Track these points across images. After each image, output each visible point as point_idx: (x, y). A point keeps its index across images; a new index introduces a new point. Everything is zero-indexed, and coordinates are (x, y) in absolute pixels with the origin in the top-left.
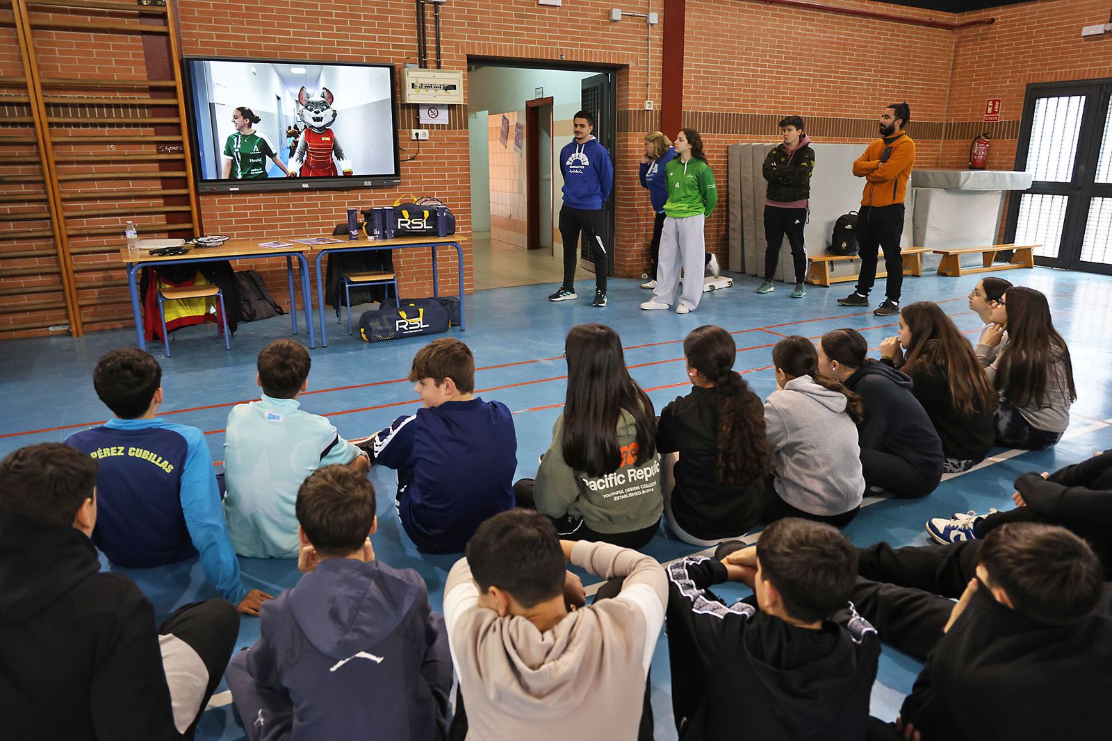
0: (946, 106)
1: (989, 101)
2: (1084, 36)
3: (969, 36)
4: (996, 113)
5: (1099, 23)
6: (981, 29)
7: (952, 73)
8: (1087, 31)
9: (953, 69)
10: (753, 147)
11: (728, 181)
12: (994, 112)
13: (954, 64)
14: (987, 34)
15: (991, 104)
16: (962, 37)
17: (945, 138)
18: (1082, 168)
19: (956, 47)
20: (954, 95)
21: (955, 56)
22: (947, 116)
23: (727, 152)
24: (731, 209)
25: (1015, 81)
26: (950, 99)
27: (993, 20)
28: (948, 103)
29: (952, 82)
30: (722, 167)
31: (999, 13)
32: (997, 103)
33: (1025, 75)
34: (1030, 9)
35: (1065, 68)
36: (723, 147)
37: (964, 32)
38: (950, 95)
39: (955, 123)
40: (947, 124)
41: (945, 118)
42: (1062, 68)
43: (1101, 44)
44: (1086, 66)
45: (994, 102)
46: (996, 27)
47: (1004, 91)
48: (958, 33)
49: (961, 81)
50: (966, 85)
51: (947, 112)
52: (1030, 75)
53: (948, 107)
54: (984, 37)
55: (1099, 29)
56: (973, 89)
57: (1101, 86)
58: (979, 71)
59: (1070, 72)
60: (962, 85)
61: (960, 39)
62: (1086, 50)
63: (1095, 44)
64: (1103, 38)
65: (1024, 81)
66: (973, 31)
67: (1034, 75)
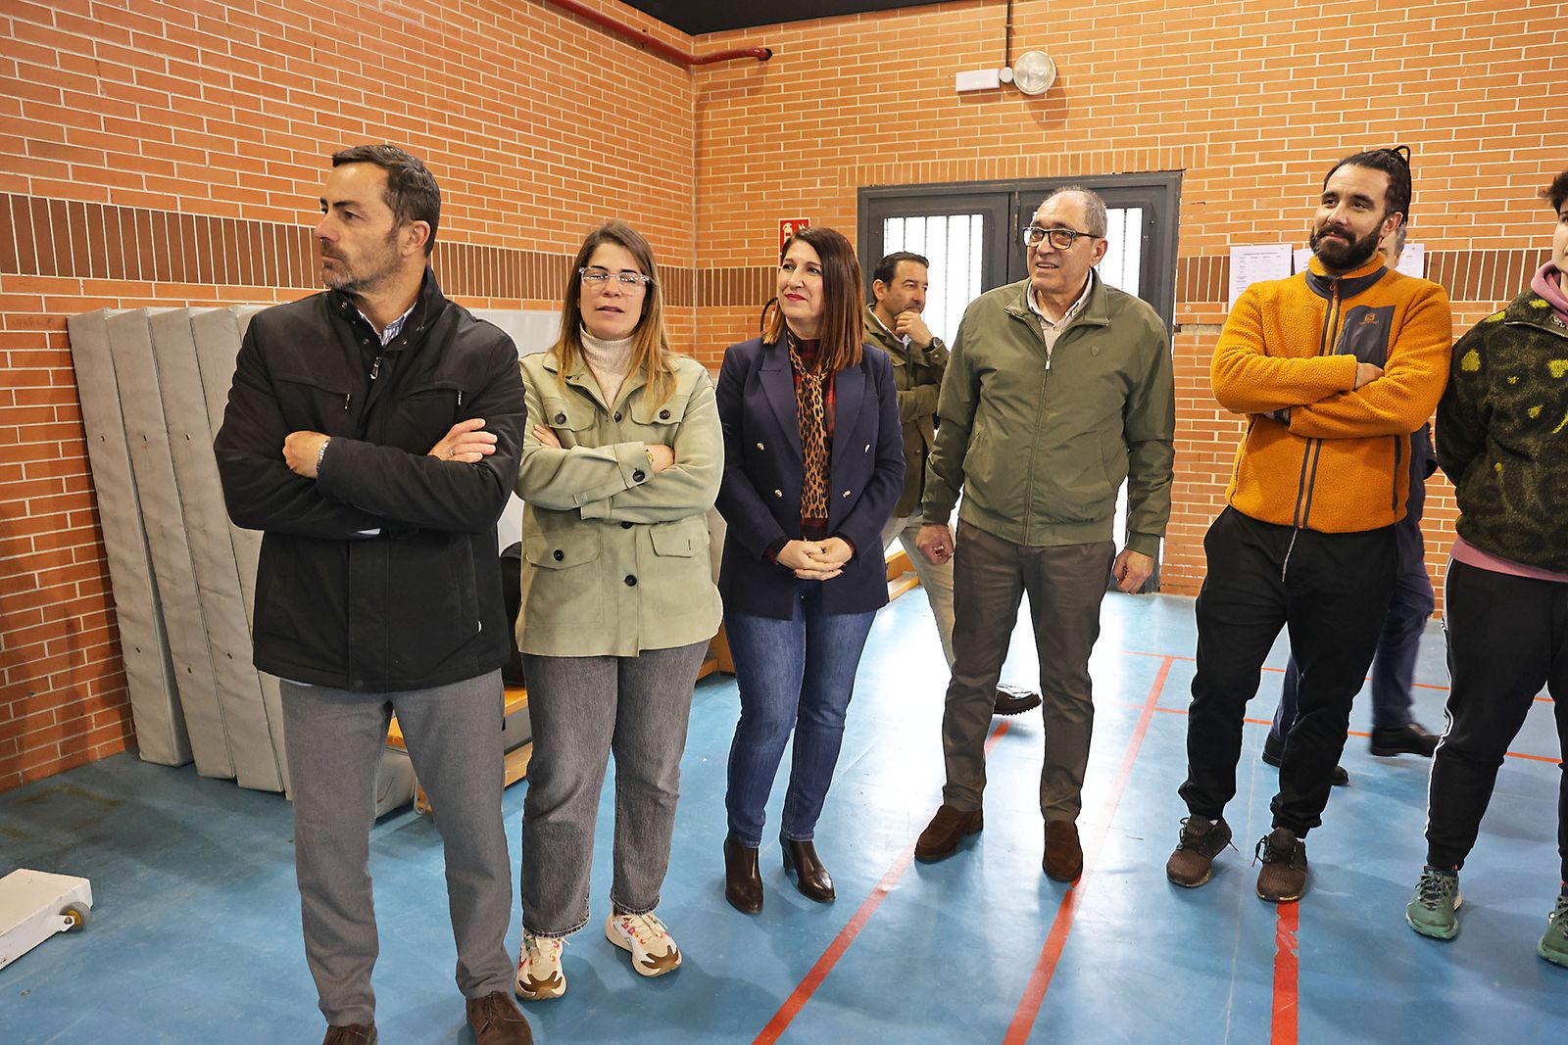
0: (693, 233)
2: (960, 93)
3: (724, 85)
5: (985, 67)
6: (747, 70)
7: (698, 163)
8: (966, 81)
9: (698, 154)
10: (152, 322)
11: (85, 443)
13: (699, 145)
14: (761, 81)
16: (708, 85)
17: (700, 304)
19: (699, 107)
20: (707, 209)
21: (699, 126)
22: (699, 255)
23: (67, 341)
24: (111, 546)
25: (832, 182)
26: (699, 219)
27: (769, 53)
28: (698, 228)
29: (700, 181)
30: (55, 396)
31: (779, 38)
33: (852, 171)
34: (843, 31)
35: (932, 155)
36: (48, 322)
37: (710, 76)
38: (698, 210)
39: (716, 271)
40: (700, 273)
41: (695, 259)
42: (926, 157)
43: (996, 109)
44: (973, 153)
46: (777, 68)
47: (813, 203)
48: (699, 78)
49: (720, 180)
50: (731, 188)
51: (698, 246)
52: (862, 170)
53: (698, 236)
54: (754, 87)
55: (989, 78)
56: (747, 197)
57: (1010, 194)
58: (754, 159)
59: (944, 164)
60: (721, 189)
61: (704, 88)
62: (969, 122)
63: (983, 110)
64: (998, 98)
65: (852, 182)
66: (728, 73)
67: (871, 170)
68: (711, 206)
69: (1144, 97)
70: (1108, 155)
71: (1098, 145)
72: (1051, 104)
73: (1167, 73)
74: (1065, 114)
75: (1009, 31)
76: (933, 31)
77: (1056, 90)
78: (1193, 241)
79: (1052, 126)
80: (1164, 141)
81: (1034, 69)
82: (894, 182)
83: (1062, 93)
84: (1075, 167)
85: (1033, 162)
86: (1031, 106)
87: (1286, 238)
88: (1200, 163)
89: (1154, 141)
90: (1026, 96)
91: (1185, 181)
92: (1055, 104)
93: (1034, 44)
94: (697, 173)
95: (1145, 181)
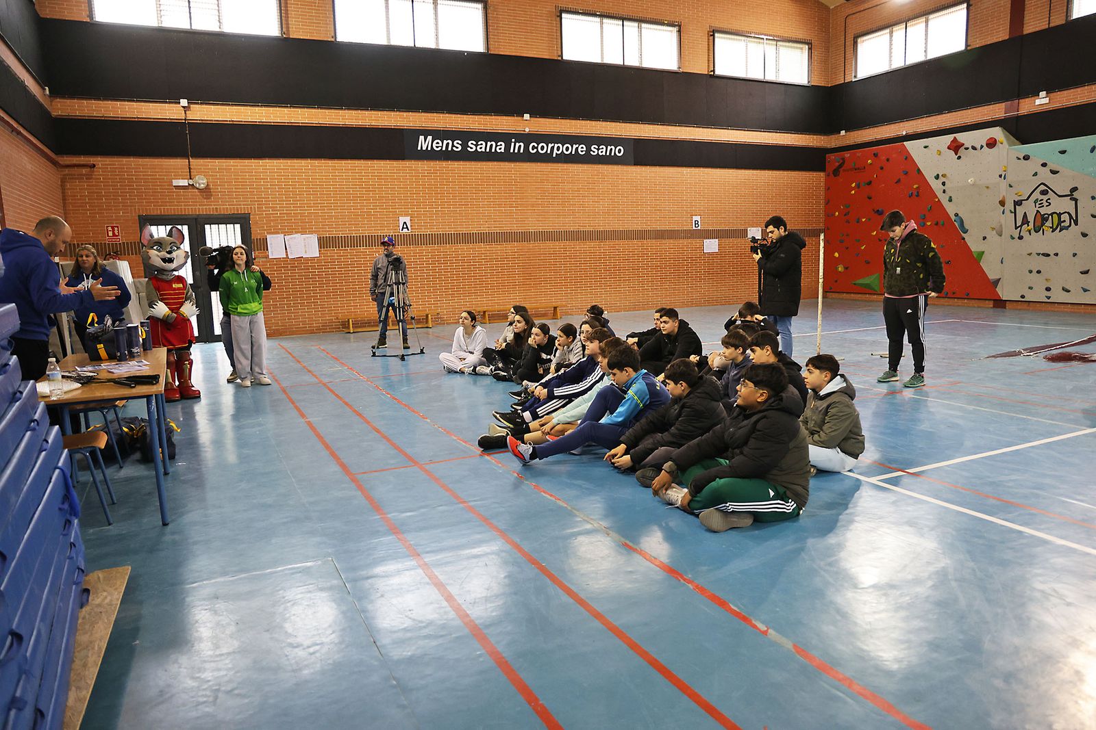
1: (107, 227)
2: (174, 186)
4: (117, 236)
5: (182, 179)
6: (84, 171)
8: (175, 183)
12: (114, 235)
13: (64, 196)
14: (91, 175)
15: (110, 229)
16: (67, 175)
18: (198, 273)
19: (63, 183)
21: (63, 189)
25: (128, 213)
27: (94, 166)
31: (99, 161)
32: (116, 229)
33: (135, 209)
34: (126, 161)
35: (166, 206)
37: (67, 171)
42: (163, 206)
43: (188, 192)
44: (181, 206)
45: (113, 228)
46: (98, 172)
48: (62, 171)
49: (76, 210)
50: (82, 214)
52: (139, 209)
54: (89, 177)
55: (184, 183)
56: (90, 217)
57: (196, 219)
58: (91, 203)
59: (171, 209)
60: (77, 214)
61: (64, 175)
62: (179, 195)
63: (183, 192)
64: (188, 189)
65: (135, 213)
66: (76, 171)
67: (143, 209)
68: (73, 220)
69: (236, 192)
71: (224, 205)
72: (206, 192)
73: (242, 185)
74: (211, 195)
75: (189, 168)
76: (162, 165)
77: (207, 187)
78: (256, 233)
79: (208, 199)
80: (243, 205)
81: (201, 182)
82: (152, 213)
83: (210, 189)
84: (217, 211)
85: (202, 209)
86: (198, 192)
87: (282, 233)
88: (255, 211)
89: (240, 205)
90: (198, 189)
91: (251, 216)
92: (207, 192)
93: (200, 173)
94: (64, 207)
95: (239, 216)
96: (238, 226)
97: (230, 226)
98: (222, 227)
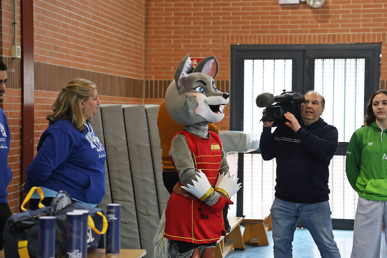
0: (143, 62)
2: (281, 5)
7: (146, 28)
17: (147, 97)
20: (151, 51)
21: (147, 10)
22: (146, 73)
25: (219, 41)
26: (146, 55)
28: (146, 60)
29: (147, 37)
33: (228, 37)
35: (267, 32)
38: (146, 51)
39: (156, 82)
40: (147, 82)
41: (144, 75)
42: (264, 32)
44: (287, 32)
47: (208, 51)
49: (158, 37)
50: (164, 41)
51: (145, 68)
52: (233, 37)
53: (146, 64)
56: (173, 46)
57: (304, 51)
58: (177, 28)
59: (273, 36)
60: (159, 41)
62: (285, 18)
63: (292, 13)
64: (298, 8)
65: (228, 42)
67: (237, 37)
68: (153, 49)
69: (364, 11)
70: (349, 35)
71: (345, 31)
74: (329, 17)
77: (325, 6)
80: (373, 30)
82: (248, 43)
83: (328, 7)
84: (334, 40)
85: (315, 37)
86: (313, 12)
89: (369, 30)
90: (311, 8)
91: (383, 48)
92: (324, 12)
94: (146, 32)
95: (365, 47)
96: (362, 62)
97: (351, 62)
98: (340, 62)
